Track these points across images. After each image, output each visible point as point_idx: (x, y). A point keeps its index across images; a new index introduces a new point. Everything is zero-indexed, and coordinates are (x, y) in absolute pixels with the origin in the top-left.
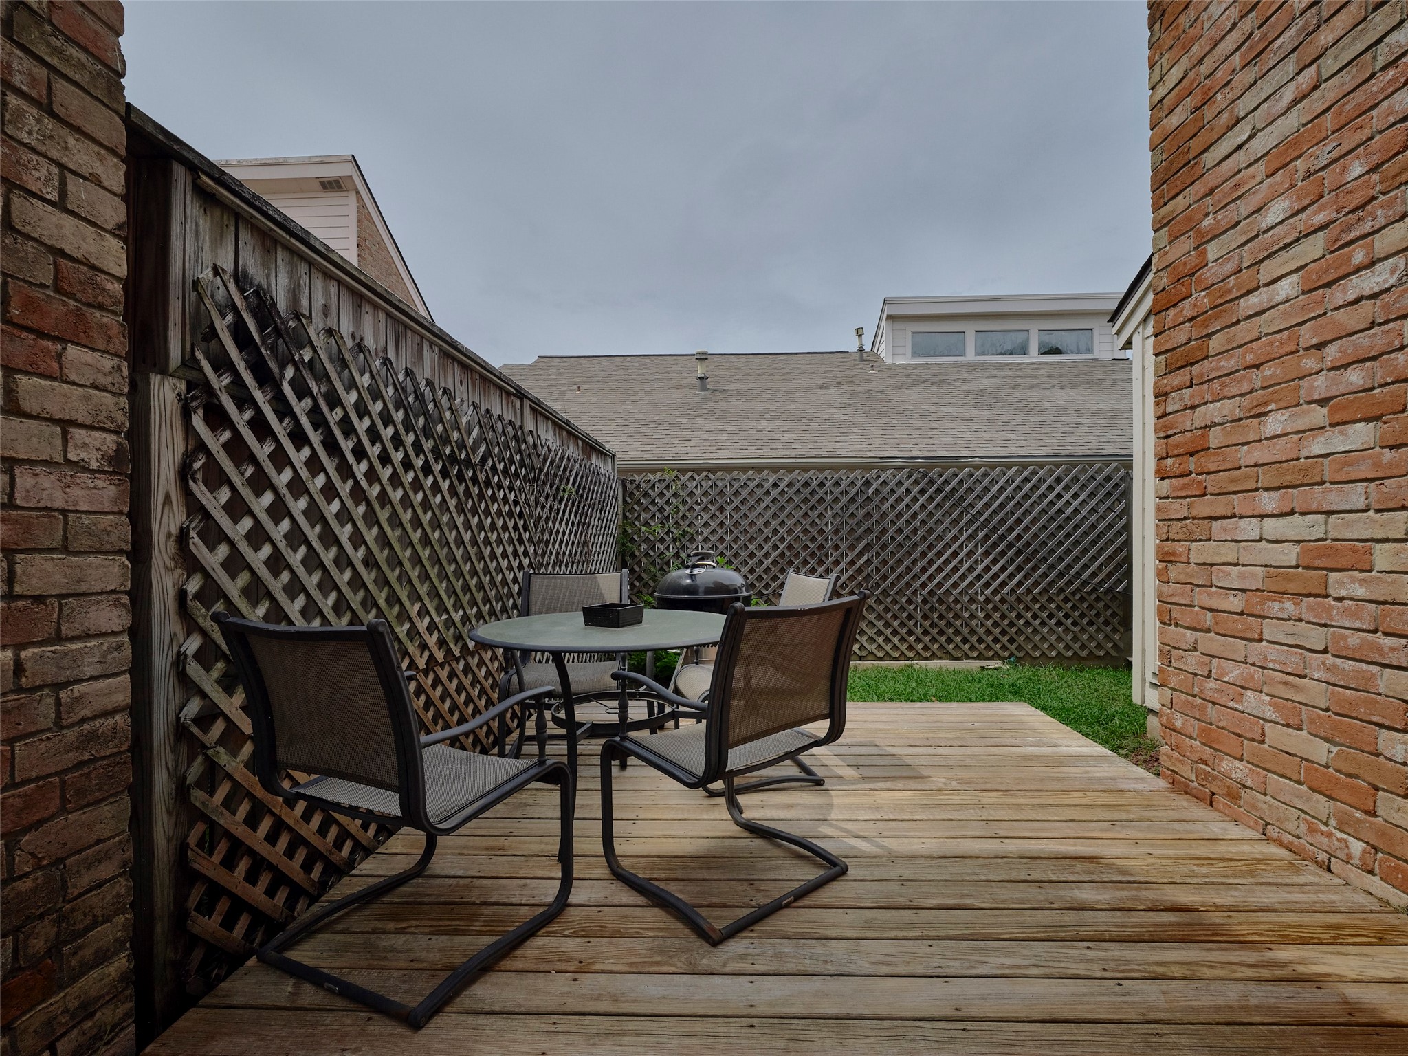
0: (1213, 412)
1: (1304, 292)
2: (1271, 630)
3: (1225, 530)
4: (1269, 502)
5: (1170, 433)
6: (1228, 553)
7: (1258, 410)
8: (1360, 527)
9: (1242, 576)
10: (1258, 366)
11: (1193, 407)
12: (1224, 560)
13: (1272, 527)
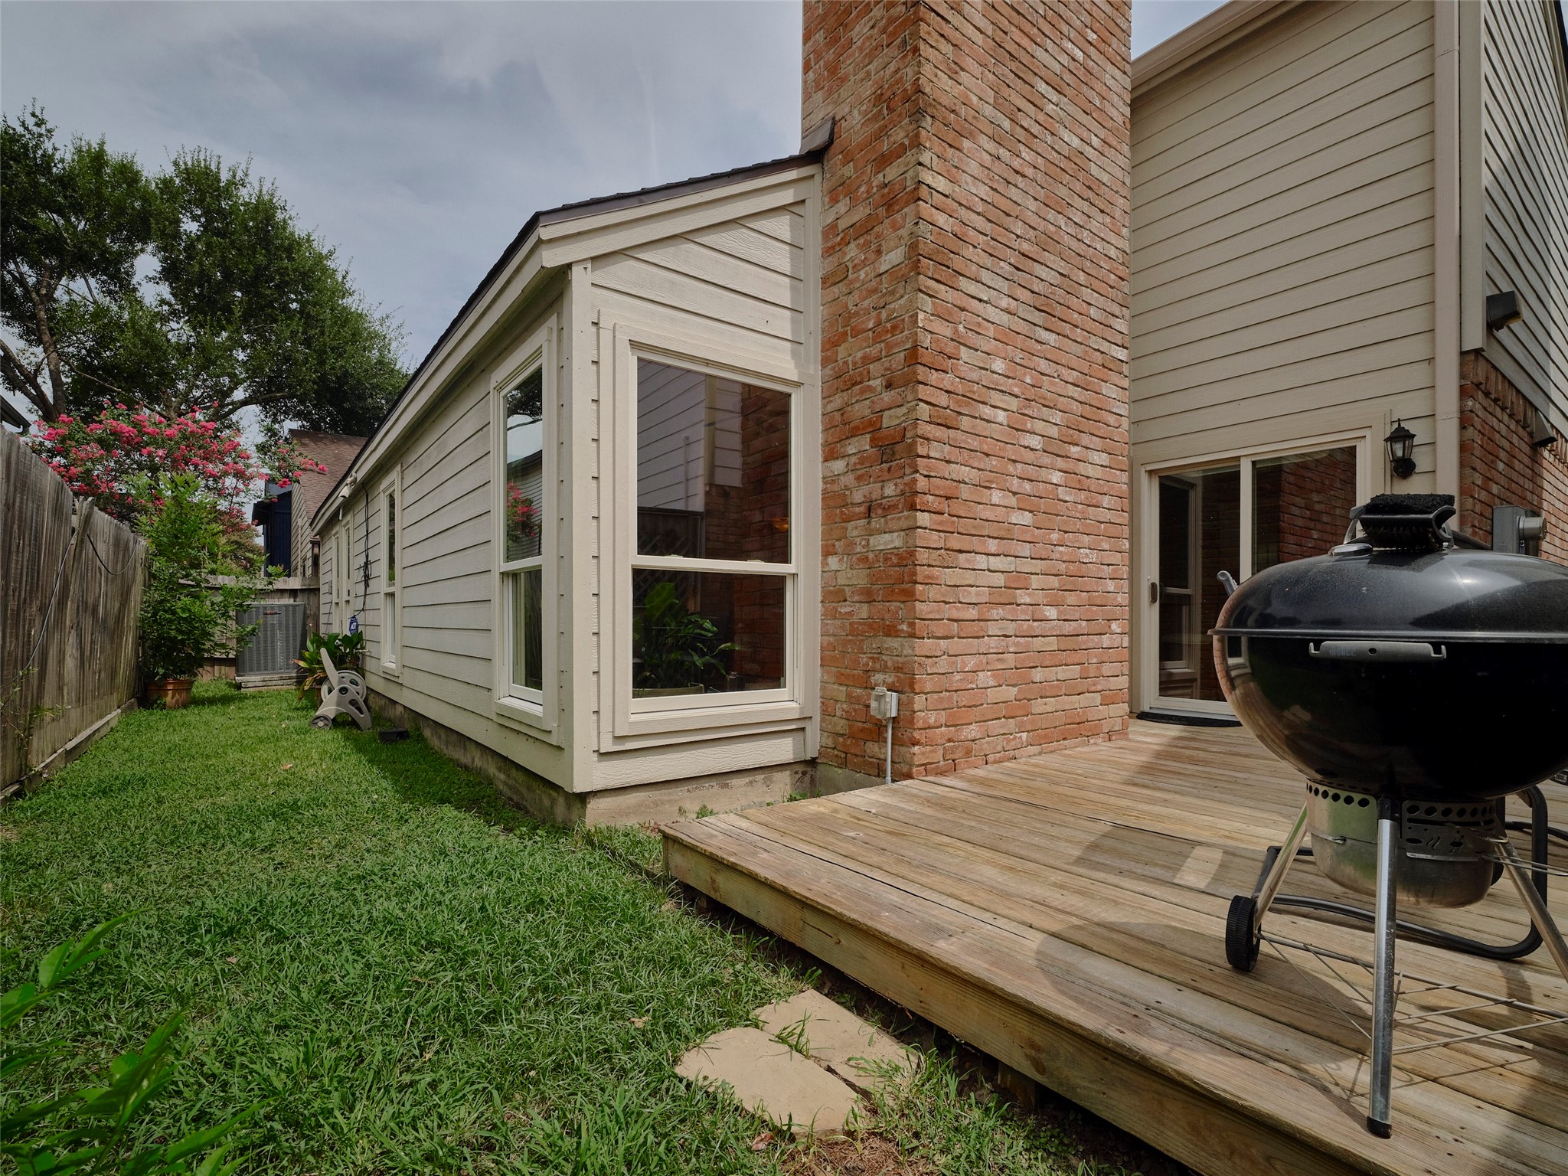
0: (964, 472)
1: (1009, 426)
2: (993, 628)
3: (968, 561)
4: (992, 546)
5: (932, 474)
6: (969, 578)
7: (988, 484)
8: (1028, 566)
9: (977, 594)
10: (987, 455)
11: (948, 462)
12: (967, 583)
13: (995, 563)
